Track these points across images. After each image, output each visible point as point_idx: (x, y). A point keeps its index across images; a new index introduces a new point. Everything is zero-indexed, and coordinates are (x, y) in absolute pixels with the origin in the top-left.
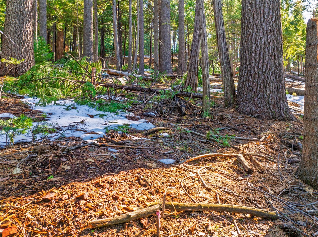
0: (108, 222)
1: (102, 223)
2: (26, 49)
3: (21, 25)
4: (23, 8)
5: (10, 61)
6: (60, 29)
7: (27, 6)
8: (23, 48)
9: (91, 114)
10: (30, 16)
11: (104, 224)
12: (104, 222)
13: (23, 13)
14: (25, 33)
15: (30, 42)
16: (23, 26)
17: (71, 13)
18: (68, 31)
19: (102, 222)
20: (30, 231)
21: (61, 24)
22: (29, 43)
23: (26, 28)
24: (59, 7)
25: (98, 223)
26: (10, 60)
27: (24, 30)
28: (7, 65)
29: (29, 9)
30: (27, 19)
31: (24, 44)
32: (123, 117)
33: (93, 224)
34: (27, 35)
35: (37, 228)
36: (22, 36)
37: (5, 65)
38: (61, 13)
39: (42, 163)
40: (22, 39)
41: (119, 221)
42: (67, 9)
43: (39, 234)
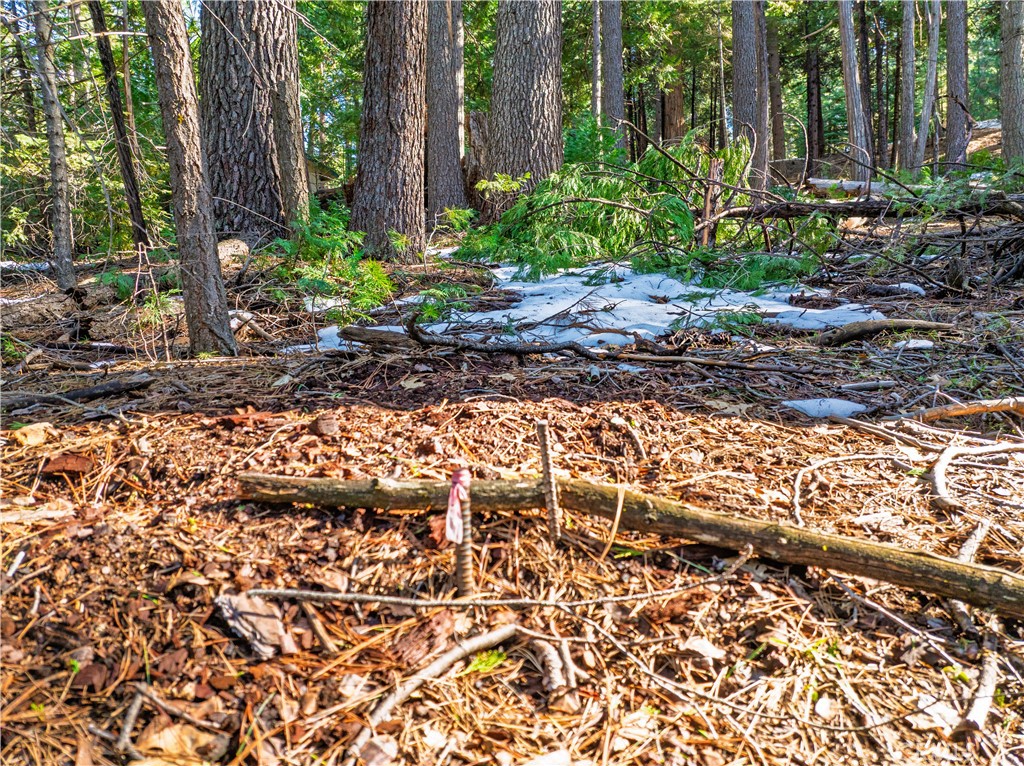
0: (296, 487)
1: (275, 488)
2: (541, 146)
3: (526, 82)
4: (531, 34)
5: (496, 184)
6: (667, 86)
7: (541, 24)
8: (532, 144)
9: (661, 294)
10: (550, 51)
11: (281, 492)
12: (284, 487)
13: (532, 47)
14: (538, 102)
15: (551, 124)
16: (533, 83)
17: (702, 29)
18: (703, 93)
19: (279, 485)
20: (119, 479)
21: (670, 68)
22: (549, 129)
23: (539, 87)
24: (659, 19)
25: (263, 485)
26: (494, 179)
27: (535, 95)
28: (488, 196)
29: (548, 30)
30: (542, 60)
31: (536, 133)
32: (778, 300)
33: (248, 482)
34: (543, 106)
35: (137, 475)
36: (531, 112)
37: (483, 195)
38: (666, 34)
39: (356, 370)
40: (530, 120)
41: (339, 493)
42: (688, 20)
43: (135, 493)
